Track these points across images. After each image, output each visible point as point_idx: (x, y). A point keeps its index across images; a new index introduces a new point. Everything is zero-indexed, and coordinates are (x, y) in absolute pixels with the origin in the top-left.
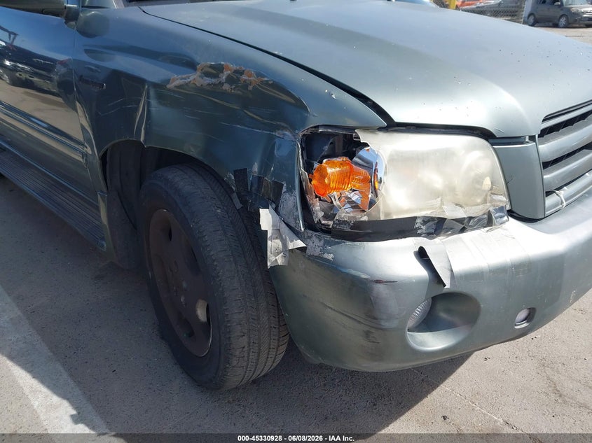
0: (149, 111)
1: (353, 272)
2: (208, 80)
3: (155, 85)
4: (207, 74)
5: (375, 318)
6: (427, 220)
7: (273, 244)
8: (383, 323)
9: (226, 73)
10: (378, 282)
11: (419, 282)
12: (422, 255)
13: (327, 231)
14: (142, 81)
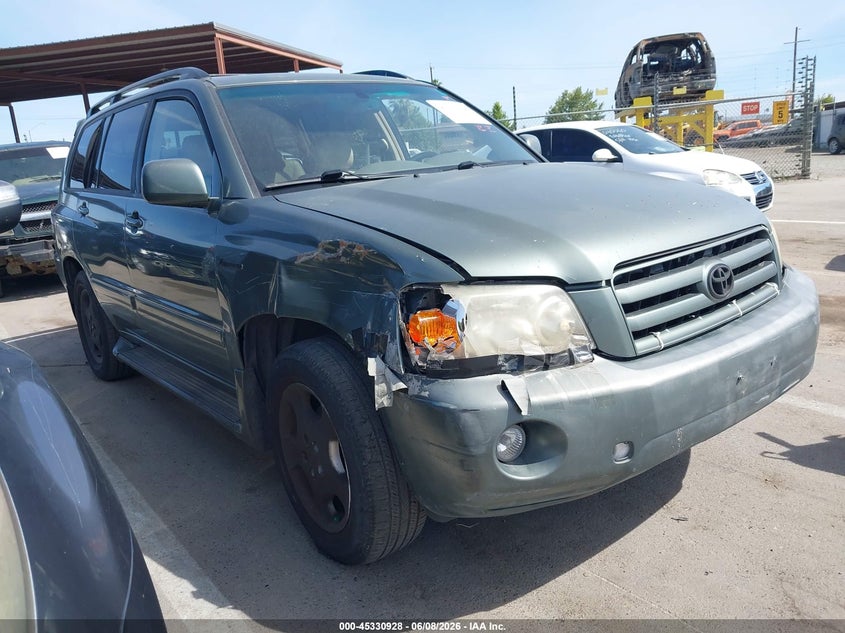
0: (280, 285)
1: (444, 405)
2: (328, 255)
3: (285, 263)
4: (327, 250)
5: (465, 446)
6: (509, 358)
7: (379, 388)
8: (472, 450)
9: (342, 248)
10: (465, 411)
11: (500, 411)
12: (503, 388)
13: (425, 372)
14: (274, 260)
